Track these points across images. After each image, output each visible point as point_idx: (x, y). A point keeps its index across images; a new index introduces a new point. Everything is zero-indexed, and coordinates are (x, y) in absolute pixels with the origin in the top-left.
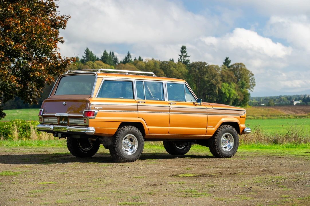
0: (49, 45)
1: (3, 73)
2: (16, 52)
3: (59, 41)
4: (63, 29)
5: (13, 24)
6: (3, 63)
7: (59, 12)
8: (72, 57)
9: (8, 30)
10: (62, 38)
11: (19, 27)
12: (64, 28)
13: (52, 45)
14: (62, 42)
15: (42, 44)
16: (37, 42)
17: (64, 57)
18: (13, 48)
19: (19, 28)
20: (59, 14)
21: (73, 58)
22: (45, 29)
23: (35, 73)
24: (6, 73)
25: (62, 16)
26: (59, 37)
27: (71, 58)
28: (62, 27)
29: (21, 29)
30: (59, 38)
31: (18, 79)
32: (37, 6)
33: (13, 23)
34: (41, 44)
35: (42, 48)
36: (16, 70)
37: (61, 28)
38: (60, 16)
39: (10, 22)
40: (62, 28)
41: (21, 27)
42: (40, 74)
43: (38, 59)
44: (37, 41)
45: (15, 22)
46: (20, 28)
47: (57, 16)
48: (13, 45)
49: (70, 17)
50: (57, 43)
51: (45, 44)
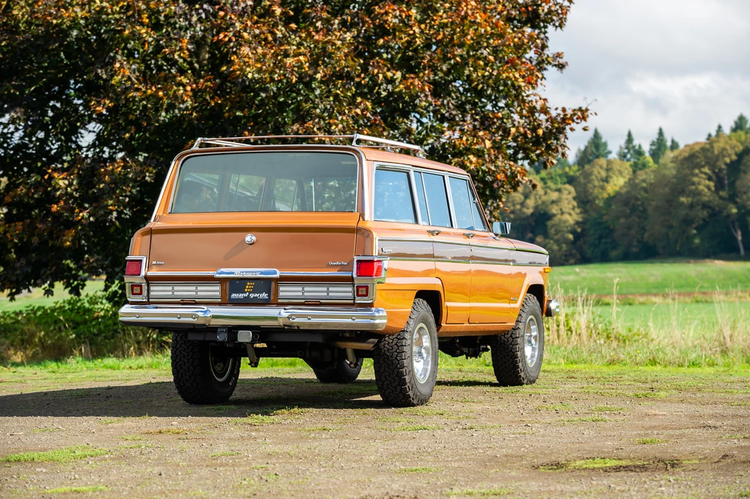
0: (508, 78)
2: (405, 101)
3: (550, 64)
4: (559, 28)
5: (396, 21)
8: (577, 107)
9: (383, 38)
10: (559, 55)
11: (414, 28)
13: (517, 75)
14: (561, 67)
15: (491, 76)
16: (472, 69)
17: (556, 109)
18: (398, 90)
19: (414, 31)
21: (580, 109)
22: (489, 28)
23: (466, 158)
26: (550, 52)
27: (574, 110)
28: (557, 24)
29: (422, 32)
30: (551, 56)
33: (395, 17)
34: (487, 74)
37: (554, 25)
39: (387, 13)
40: (557, 27)
41: (420, 28)
42: (480, 161)
43: (476, 119)
44: (472, 66)
45: (401, 16)
46: (417, 30)
48: (398, 81)
50: (545, 69)
51: (499, 74)
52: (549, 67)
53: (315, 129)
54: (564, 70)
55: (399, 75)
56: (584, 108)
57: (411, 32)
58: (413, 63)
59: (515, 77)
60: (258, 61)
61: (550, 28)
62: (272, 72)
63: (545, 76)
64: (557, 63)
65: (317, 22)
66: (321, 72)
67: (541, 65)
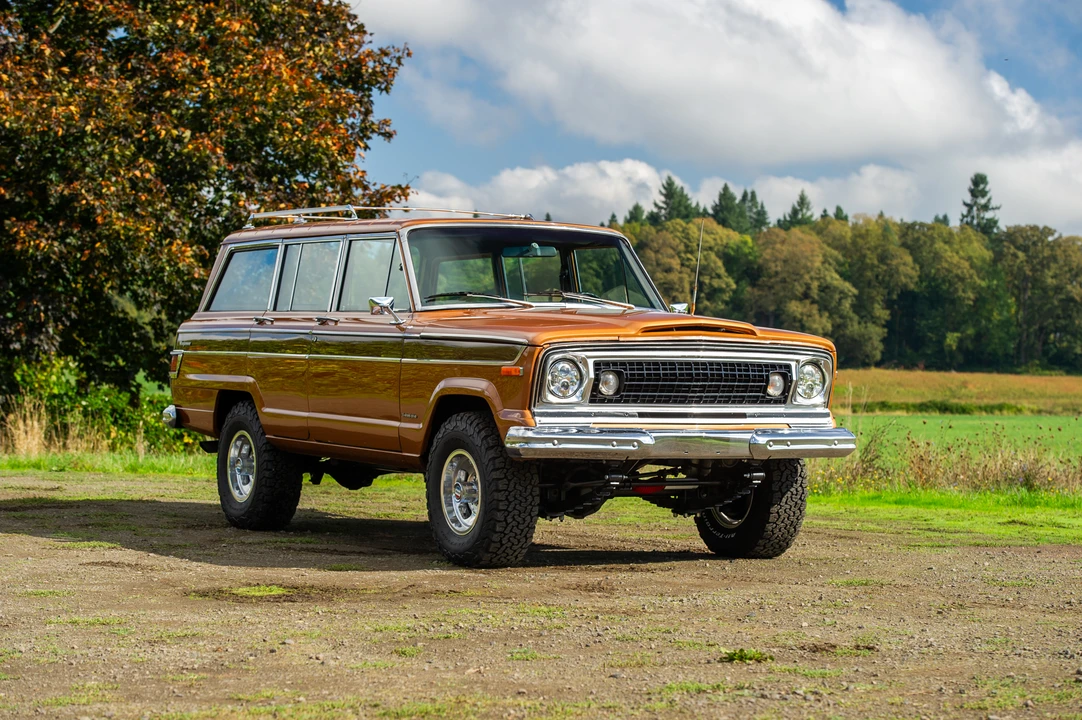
0: (319, 145)
1: (137, 230)
2: (194, 164)
3: (375, 132)
4: (384, 92)
5: (185, 70)
6: (143, 198)
7: (371, 34)
8: (395, 184)
9: (171, 90)
10: (386, 122)
11: (209, 81)
12: (387, 90)
13: (330, 143)
14: (388, 136)
15: (300, 141)
16: (277, 132)
17: (374, 185)
18: (186, 150)
19: (208, 85)
20: (371, 42)
21: (400, 187)
22: (295, 87)
24: (148, 229)
25: (381, 50)
26: (374, 118)
27: (393, 187)
28: (383, 87)
29: (218, 86)
30: (377, 123)
31: (201, 250)
32: (283, 15)
33: (184, 66)
34: (295, 139)
35: (295, 152)
36: (204, 223)
37: (379, 88)
38: (376, 51)
39: (175, 62)
40: (382, 90)
41: (216, 82)
43: (279, 190)
44: (278, 129)
45: (191, 65)
46: (212, 84)
47: (365, 48)
48: (186, 140)
49: (409, 55)
50: (369, 138)
51: (309, 140)
52: (375, 136)
53: (83, 191)
54: (392, 140)
55: (188, 133)
56: (404, 186)
57: (205, 86)
58: (205, 121)
59: (327, 144)
60: (18, 108)
61: (375, 92)
62: (34, 122)
63: (370, 145)
64: (383, 131)
65: (91, 66)
66: (92, 123)
67: (365, 132)
